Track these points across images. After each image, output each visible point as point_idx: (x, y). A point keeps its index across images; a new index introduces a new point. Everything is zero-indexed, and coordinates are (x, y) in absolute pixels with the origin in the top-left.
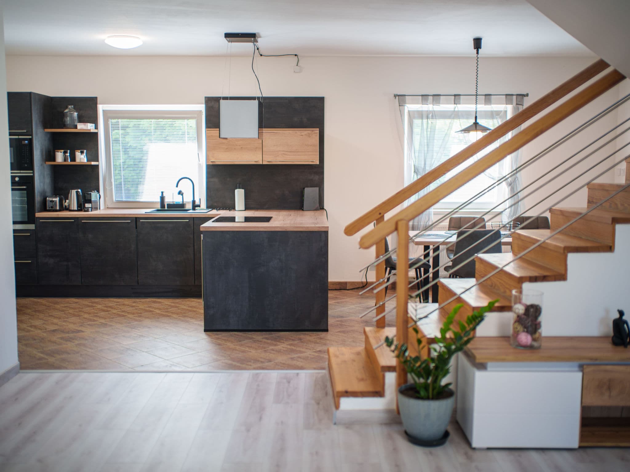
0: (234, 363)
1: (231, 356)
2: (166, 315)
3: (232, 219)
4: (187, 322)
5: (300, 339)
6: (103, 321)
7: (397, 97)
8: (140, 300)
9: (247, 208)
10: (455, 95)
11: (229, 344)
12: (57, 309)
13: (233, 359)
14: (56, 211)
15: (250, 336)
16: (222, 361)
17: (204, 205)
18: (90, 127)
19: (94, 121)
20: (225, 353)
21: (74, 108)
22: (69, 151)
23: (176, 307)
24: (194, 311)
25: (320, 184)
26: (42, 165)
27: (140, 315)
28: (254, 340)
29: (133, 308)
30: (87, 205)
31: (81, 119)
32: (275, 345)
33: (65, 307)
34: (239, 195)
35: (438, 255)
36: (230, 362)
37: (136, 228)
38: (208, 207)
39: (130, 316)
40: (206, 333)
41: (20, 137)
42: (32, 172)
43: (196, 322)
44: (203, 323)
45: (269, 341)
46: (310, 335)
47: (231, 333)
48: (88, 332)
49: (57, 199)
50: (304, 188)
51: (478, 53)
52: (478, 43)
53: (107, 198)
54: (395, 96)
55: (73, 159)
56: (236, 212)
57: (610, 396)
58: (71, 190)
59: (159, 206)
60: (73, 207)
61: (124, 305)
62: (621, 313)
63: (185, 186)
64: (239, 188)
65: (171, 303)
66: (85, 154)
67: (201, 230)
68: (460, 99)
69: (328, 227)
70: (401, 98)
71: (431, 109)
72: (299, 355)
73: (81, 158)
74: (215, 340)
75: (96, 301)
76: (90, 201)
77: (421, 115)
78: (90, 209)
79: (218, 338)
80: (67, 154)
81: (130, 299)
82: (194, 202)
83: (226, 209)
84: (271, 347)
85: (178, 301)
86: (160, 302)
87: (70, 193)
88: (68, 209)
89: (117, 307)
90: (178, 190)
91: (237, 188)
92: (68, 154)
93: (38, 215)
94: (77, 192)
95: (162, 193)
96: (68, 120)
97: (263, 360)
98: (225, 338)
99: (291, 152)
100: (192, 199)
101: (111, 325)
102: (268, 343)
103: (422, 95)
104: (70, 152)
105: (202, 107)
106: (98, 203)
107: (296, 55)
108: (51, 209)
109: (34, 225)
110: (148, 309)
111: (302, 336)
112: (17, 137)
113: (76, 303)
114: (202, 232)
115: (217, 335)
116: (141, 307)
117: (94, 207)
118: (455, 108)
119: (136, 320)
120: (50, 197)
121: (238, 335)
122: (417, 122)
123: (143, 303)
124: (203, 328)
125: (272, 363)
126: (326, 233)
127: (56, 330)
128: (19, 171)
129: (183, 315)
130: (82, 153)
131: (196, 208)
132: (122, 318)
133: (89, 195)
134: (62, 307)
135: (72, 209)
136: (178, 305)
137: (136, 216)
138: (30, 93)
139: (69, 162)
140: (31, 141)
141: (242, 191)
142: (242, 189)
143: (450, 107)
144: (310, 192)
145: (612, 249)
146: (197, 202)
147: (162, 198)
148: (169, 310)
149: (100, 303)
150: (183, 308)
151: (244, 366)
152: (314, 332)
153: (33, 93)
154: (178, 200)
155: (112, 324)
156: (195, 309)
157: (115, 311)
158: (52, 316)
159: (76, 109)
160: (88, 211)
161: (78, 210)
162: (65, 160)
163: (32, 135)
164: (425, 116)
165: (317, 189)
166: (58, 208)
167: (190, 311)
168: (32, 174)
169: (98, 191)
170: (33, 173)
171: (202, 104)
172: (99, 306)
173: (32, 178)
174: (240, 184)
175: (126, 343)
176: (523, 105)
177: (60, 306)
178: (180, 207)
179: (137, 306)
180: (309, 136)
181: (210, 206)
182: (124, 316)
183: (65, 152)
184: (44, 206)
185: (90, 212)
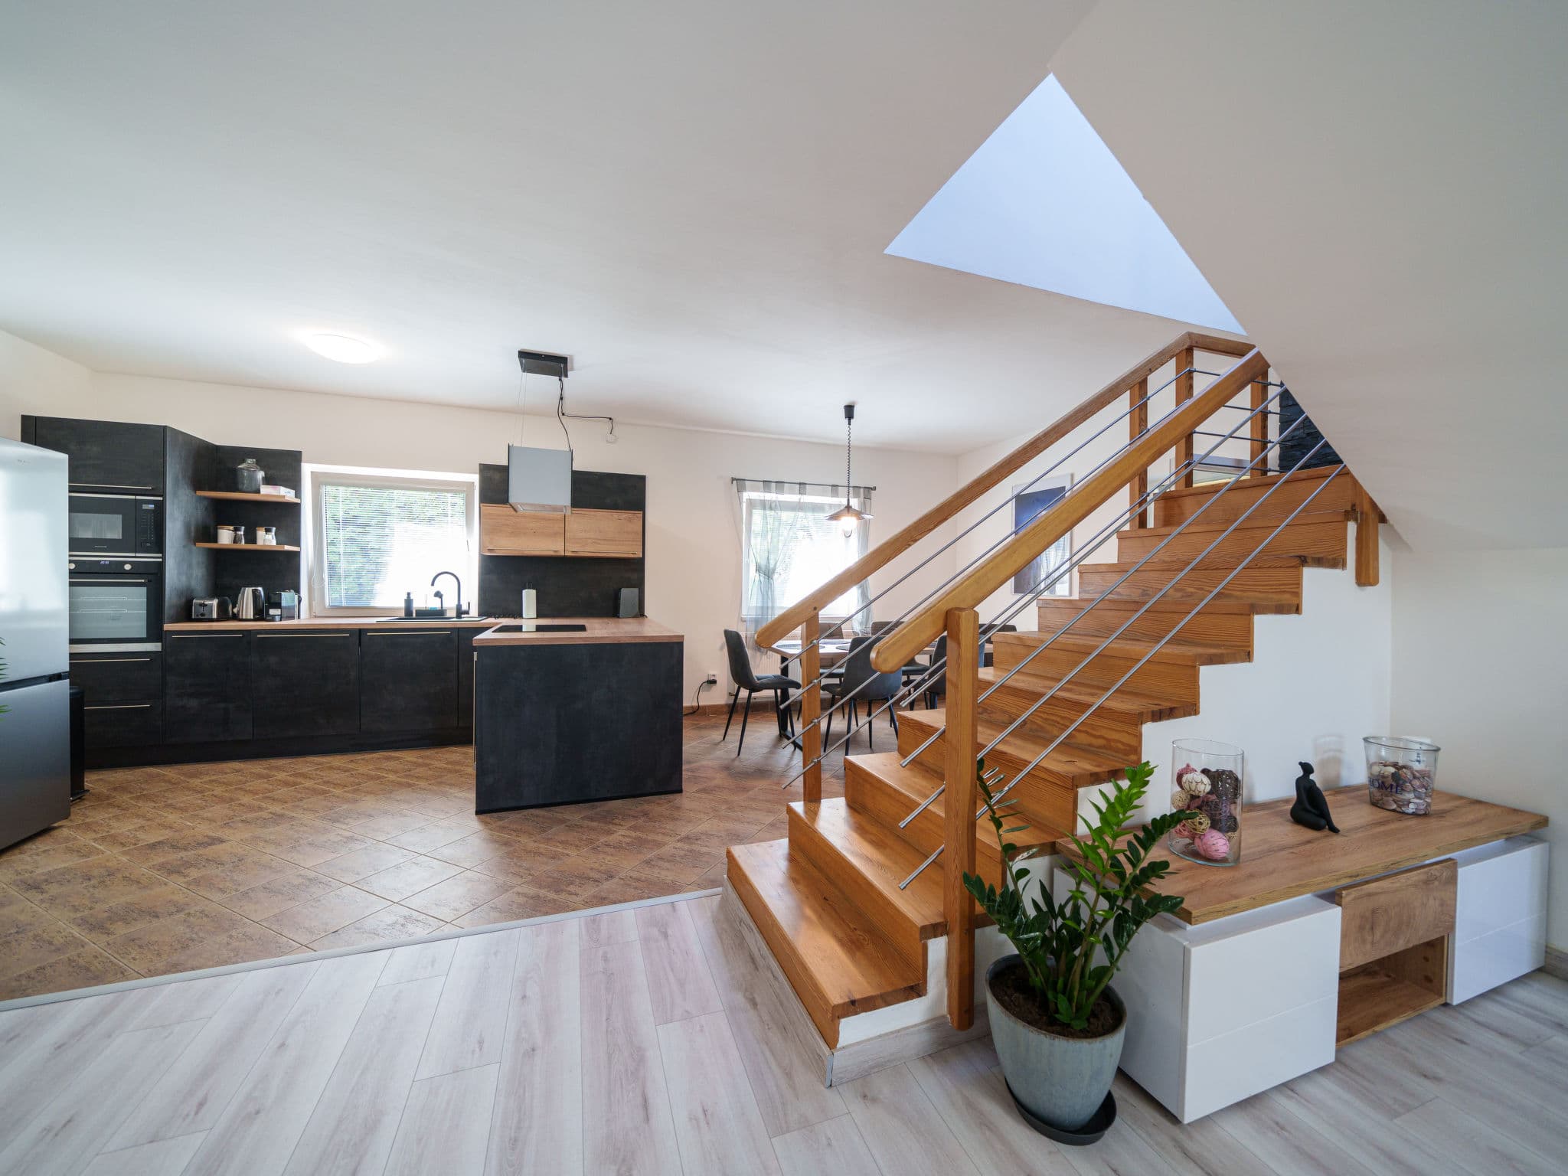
0: (543, 892)
1: (532, 872)
2: (407, 783)
3: (519, 629)
4: (444, 794)
5: (646, 814)
6: (277, 808)
7: (735, 482)
8: (363, 757)
9: (539, 615)
10: (800, 484)
11: (524, 839)
12: (189, 789)
13: (538, 882)
14: (212, 620)
15: (559, 816)
16: (515, 890)
17: (474, 611)
18: (285, 494)
19: (295, 484)
20: (520, 866)
21: (258, 463)
22: (243, 528)
23: (427, 765)
24: (456, 771)
25: (640, 585)
26: (184, 547)
27: (357, 788)
28: (567, 824)
29: (347, 774)
30: (272, 612)
31: (271, 482)
32: (609, 833)
33: (211, 781)
34: (529, 597)
35: (787, 666)
36: (532, 890)
37: (360, 645)
38: (480, 615)
39: (338, 791)
40: (479, 819)
41: (138, 497)
42: (161, 555)
43: (461, 795)
44: (474, 795)
45: (594, 824)
46: (658, 804)
47: (526, 812)
48: (235, 840)
49: (215, 602)
50: (620, 589)
51: (849, 424)
52: (849, 411)
53: (314, 603)
54: (733, 479)
55: (251, 538)
56: (524, 620)
57: (1372, 943)
58: (243, 589)
59: (402, 614)
60: (246, 615)
61: (331, 768)
62: (1306, 768)
63: (446, 585)
64: (529, 588)
65: (417, 758)
66: (273, 533)
67: (474, 645)
68: (805, 488)
69: (683, 636)
70: (740, 483)
71: (774, 499)
72: (656, 852)
73: (267, 539)
74: (496, 833)
75: (279, 764)
76: (278, 605)
77: (764, 505)
78: (277, 618)
79: (504, 827)
80: (239, 533)
81: (345, 757)
82: (459, 607)
83: (508, 617)
84: (603, 839)
85: (428, 753)
86: (398, 758)
87: (241, 592)
88: (235, 617)
89: (316, 774)
90: (435, 589)
91: (525, 588)
92: (242, 533)
93: (167, 627)
94: (255, 592)
95: (409, 594)
96: (244, 480)
97: (596, 876)
98: (515, 827)
99: (605, 540)
100: (457, 603)
101: (292, 818)
102: (594, 829)
103: (764, 481)
104: (245, 529)
105: (475, 478)
106: (296, 610)
107: (610, 419)
108: (200, 617)
109: (160, 644)
110: (373, 773)
111: (646, 807)
112: (133, 497)
113: (237, 772)
114: (475, 649)
115: (500, 819)
116: (363, 769)
117: (285, 615)
118: (800, 499)
119: (347, 801)
120: (201, 598)
121: (537, 816)
122: (758, 514)
123: (365, 763)
124: (473, 808)
125: (616, 880)
126: (680, 645)
127: (159, 843)
128: (133, 555)
129: (439, 781)
130: (268, 531)
131: (463, 616)
132: (320, 797)
133: (276, 596)
134: (205, 783)
135: (244, 617)
136: (428, 761)
137: (361, 627)
138: (165, 428)
139: (243, 545)
140: (161, 505)
141: (533, 592)
142: (533, 588)
143: (794, 498)
144: (627, 594)
145: (1249, 656)
146: (464, 607)
147: (408, 602)
148: (412, 773)
149: (283, 769)
150: (438, 766)
151: (562, 897)
152: (663, 796)
153: (170, 427)
154: (434, 604)
155: (294, 815)
156: (457, 768)
157: (308, 784)
158: (171, 805)
159: (260, 465)
160: (273, 620)
161: (255, 620)
162: (236, 541)
163: (163, 495)
164: (767, 507)
165: (636, 590)
166: (215, 616)
167: (450, 771)
168: (160, 560)
169: (297, 591)
170: (164, 558)
171: (476, 473)
172: (281, 776)
173: (161, 566)
174: (529, 583)
175: (311, 861)
176: (870, 499)
177: (199, 781)
178: (439, 614)
179: (354, 769)
180: (630, 520)
181: (484, 612)
182: (324, 792)
183: (236, 530)
184: (186, 612)
185: (278, 623)
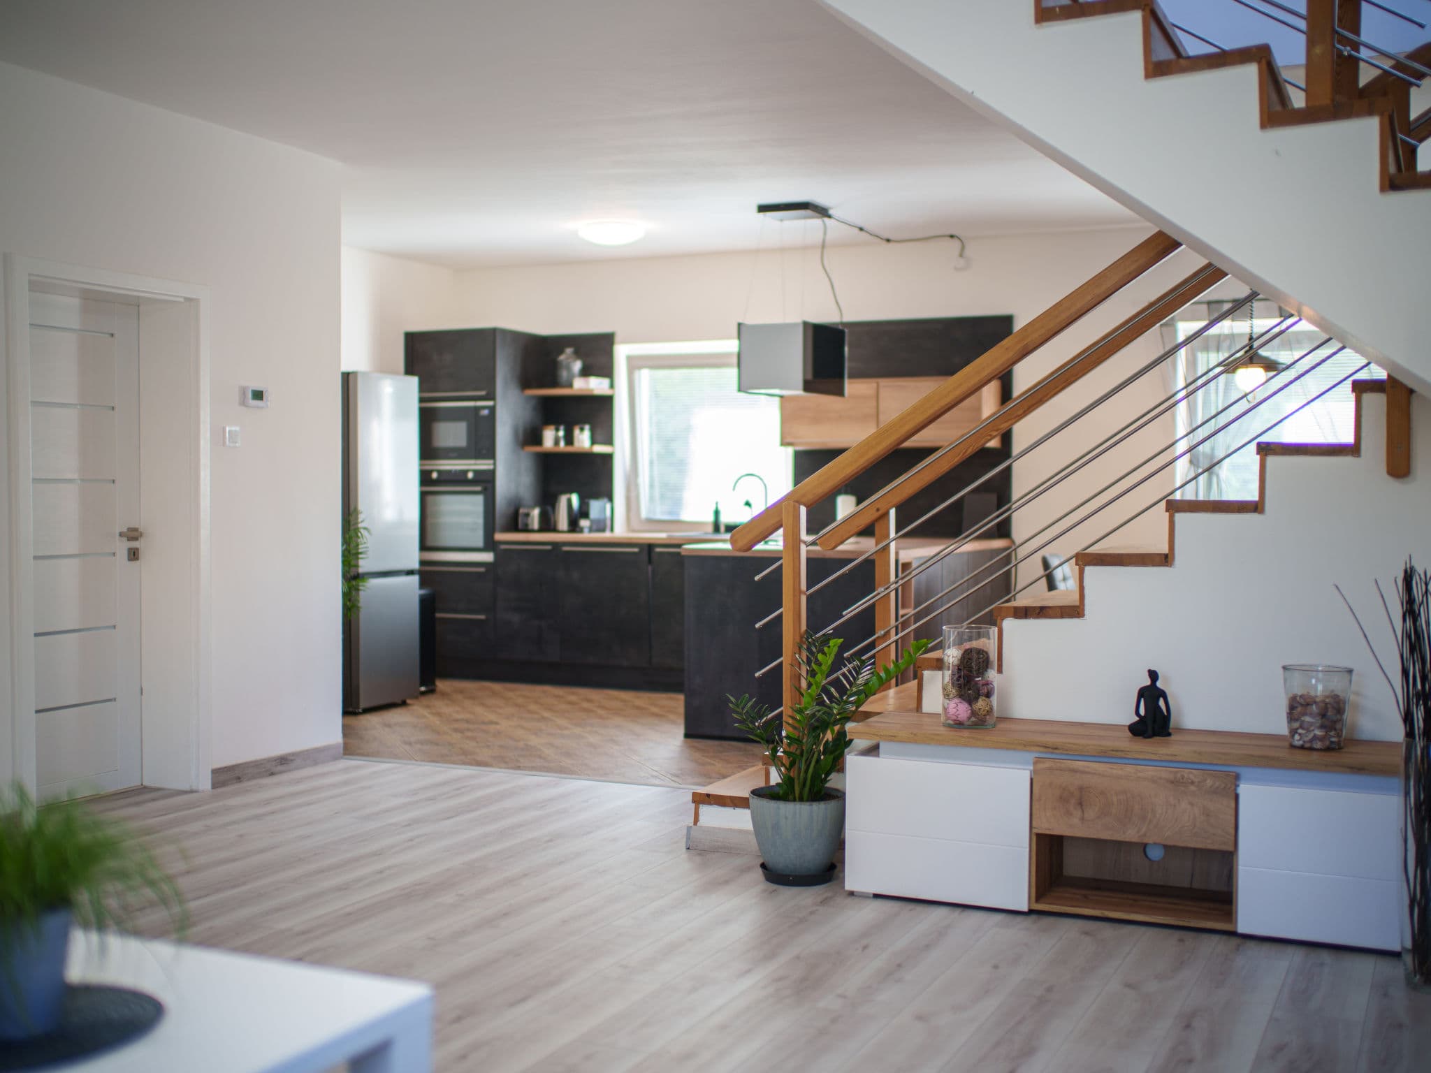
12: (502, 697)
14: (532, 531)
18: (596, 385)
19: (606, 371)
21: (576, 352)
22: (563, 428)
26: (514, 452)
29: (622, 704)
30: (582, 524)
31: (586, 372)
33: (520, 695)
37: (650, 562)
40: (686, 741)
41: (475, 403)
42: (492, 461)
49: (537, 511)
53: (628, 513)
55: (569, 439)
57: (1082, 819)
58: (559, 496)
59: (710, 529)
60: (562, 525)
62: (1153, 675)
66: (587, 433)
67: (683, 554)
73: (583, 439)
76: (588, 516)
78: (586, 530)
80: (559, 433)
87: (558, 500)
88: (553, 528)
92: (562, 433)
93: (499, 536)
94: (569, 500)
95: (717, 503)
96: (564, 374)
104: (565, 429)
106: (609, 520)
108: (525, 527)
109: (493, 555)
116: (639, 703)
117: (595, 527)
120: (526, 507)
128: (474, 462)
130: (583, 429)
133: (589, 505)
135: (560, 528)
137: (651, 541)
138: (495, 330)
139: (563, 447)
140: (492, 410)
145: (1169, 559)
147: (717, 513)
153: (504, 332)
159: (578, 354)
160: (582, 532)
161: (569, 531)
162: (557, 442)
163: (494, 399)
166: (537, 526)
168: (492, 467)
169: (610, 499)
170: (495, 464)
172: (572, 698)
173: (492, 473)
177: (512, 694)
183: (557, 430)
184: (515, 522)
185: (587, 535)
